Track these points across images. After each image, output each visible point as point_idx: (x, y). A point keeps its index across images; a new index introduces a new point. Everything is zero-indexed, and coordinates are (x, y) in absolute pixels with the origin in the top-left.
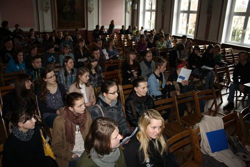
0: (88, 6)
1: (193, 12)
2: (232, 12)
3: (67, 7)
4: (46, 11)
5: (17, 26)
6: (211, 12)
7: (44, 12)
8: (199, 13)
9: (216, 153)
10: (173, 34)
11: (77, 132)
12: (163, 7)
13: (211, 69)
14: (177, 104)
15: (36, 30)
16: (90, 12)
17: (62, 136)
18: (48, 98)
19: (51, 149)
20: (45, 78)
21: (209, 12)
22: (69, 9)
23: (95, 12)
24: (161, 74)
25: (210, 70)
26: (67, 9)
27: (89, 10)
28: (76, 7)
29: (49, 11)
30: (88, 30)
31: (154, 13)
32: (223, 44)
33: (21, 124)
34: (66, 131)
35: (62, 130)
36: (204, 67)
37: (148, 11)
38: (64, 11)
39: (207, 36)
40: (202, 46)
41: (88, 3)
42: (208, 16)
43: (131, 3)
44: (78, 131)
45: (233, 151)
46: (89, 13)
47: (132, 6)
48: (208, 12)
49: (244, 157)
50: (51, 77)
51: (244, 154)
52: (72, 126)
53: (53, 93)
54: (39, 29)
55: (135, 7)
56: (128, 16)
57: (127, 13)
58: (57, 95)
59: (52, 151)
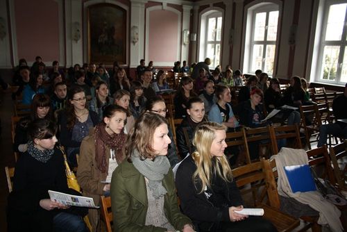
0: (132, 35)
1: (271, 43)
2: (323, 41)
3: (103, 36)
4: (76, 41)
5: (38, 58)
6: (294, 41)
7: (74, 42)
8: (279, 43)
9: (298, 193)
10: (245, 72)
11: (111, 160)
12: (231, 37)
13: (295, 108)
14: (246, 142)
15: (61, 65)
16: (134, 43)
17: (92, 162)
18: (76, 127)
19: (76, 181)
20: (72, 100)
21: (292, 41)
22: (106, 39)
23: (140, 43)
24: (226, 106)
25: (293, 110)
26: (103, 38)
27: (132, 40)
28: (115, 37)
29: (80, 42)
30: (131, 67)
31: (219, 45)
32: (312, 83)
33: (37, 141)
34: (97, 155)
35: (92, 154)
36: (285, 106)
37: (211, 42)
38: (99, 41)
39: (290, 73)
40: (284, 86)
41: (132, 32)
42: (291, 48)
43: (188, 33)
44: (113, 158)
45: (322, 193)
46: (132, 44)
47: (190, 37)
48: (290, 41)
49: (338, 200)
50: (80, 99)
51: (336, 197)
52: (105, 149)
53: (82, 122)
54: (66, 63)
55: (193, 37)
56: (185, 50)
57: (183, 46)
58: (88, 125)
59: (78, 182)
